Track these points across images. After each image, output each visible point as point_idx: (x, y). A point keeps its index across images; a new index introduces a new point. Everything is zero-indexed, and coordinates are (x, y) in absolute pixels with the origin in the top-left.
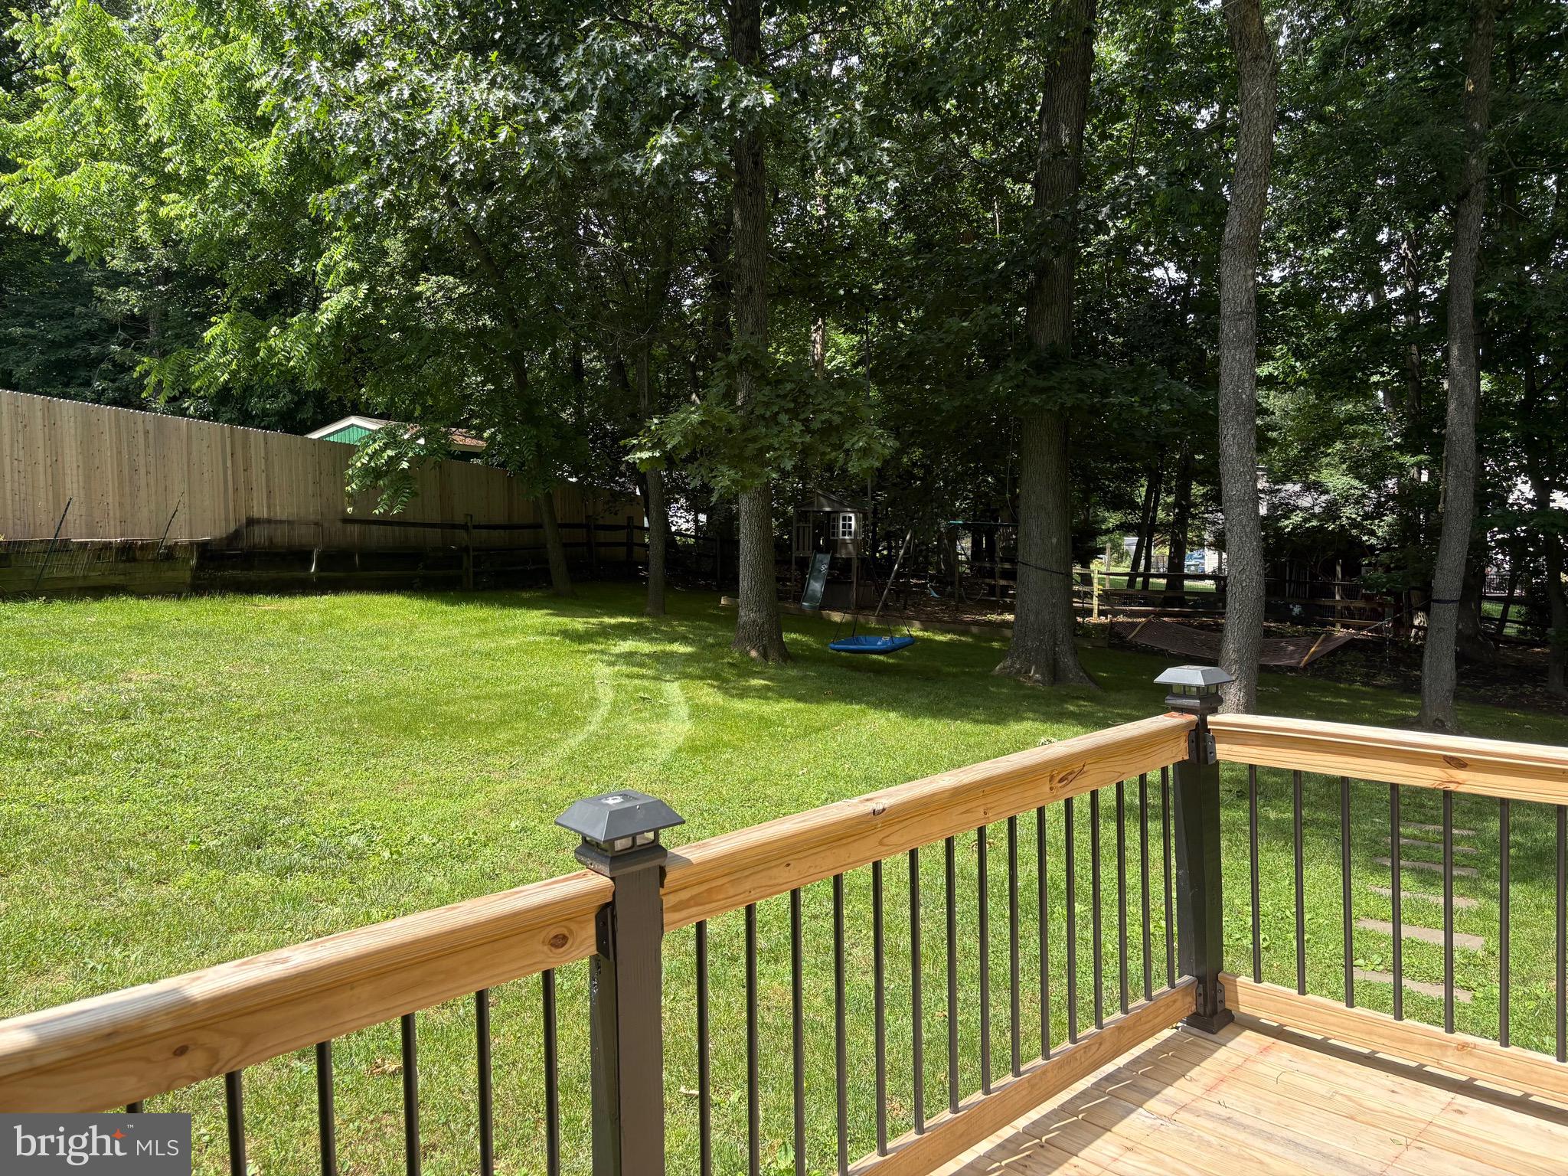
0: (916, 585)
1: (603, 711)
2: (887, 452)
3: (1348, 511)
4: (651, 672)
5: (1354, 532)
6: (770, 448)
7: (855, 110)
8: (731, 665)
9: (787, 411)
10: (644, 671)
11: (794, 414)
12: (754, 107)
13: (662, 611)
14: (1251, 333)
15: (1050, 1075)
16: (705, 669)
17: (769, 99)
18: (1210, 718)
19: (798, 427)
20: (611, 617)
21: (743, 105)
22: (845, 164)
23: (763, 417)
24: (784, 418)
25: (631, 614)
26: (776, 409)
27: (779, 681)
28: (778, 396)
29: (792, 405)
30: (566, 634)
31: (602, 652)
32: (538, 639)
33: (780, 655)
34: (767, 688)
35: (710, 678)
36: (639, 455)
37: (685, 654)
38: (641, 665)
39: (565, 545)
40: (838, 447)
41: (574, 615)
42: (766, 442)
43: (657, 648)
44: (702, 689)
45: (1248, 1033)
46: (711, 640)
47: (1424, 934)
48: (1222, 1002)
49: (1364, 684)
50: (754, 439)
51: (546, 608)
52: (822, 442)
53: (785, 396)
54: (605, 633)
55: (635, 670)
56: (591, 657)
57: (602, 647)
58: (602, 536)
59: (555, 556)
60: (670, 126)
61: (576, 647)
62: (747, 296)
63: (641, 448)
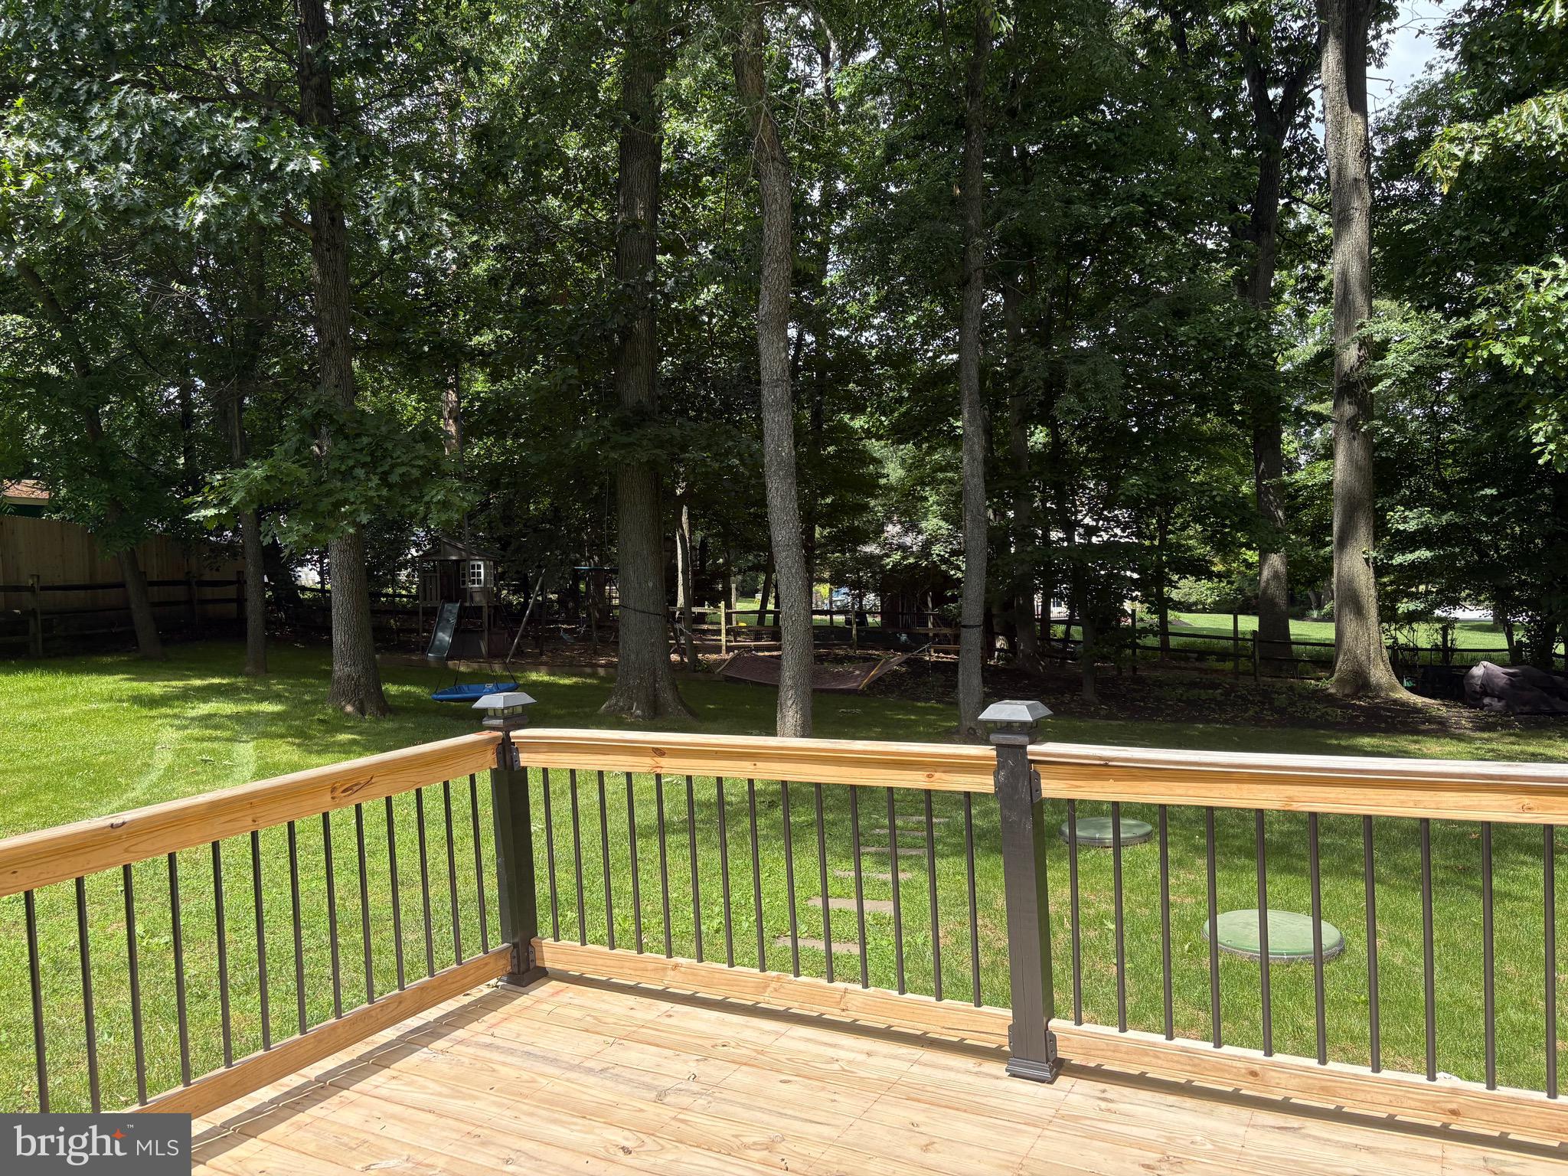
0: (565, 630)
1: (154, 777)
2: (465, 504)
3: (937, 549)
4: (227, 734)
5: (944, 567)
6: (345, 502)
7: (415, 182)
8: (321, 721)
9: (364, 465)
10: (218, 733)
11: (371, 467)
12: (301, 171)
13: (263, 670)
14: (786, 398)
15: (340, 1030)
16: (290, 727)
17: (315, 166)
18: (512, 734)
19: (375, 481)
20: (200, 677)
21: (289, 169)
22: (405, 232)
23: (337, 471)
24: (360, 472)
25: (222, 677)
26: (351, 463)
27: (369, 734)
28: (355, 450)
29: (369, 459)
30: (138, 700)
31: (175, 716)
32: (101, 706)
33: (378, 708)
34: (354, 742)
35: (292, 736)
36: (203, 513)
37: (272, 713)
38: (216, 727)
39: (154, 605)
40: (417, 500)
41: (152, 680)
42: (340, 496)
43: (241, 708)
44: (279, 747)
45: (554, 983)
46: (307, 698)
47: (880, 907)
48: (534, 961)
49: (938, 702)
50: (329, 493)
51: (123, 673)
52: (403, 495)
53: (362, 450)
54: (185, 696)
55: (208, 732)
56: (159, 722)
57: (176, 711)
58: (209, 593)
59: (141, 617)
60: (211, 186)
61: (145, 712)
62: (328, 349)
63: (205, 505)
